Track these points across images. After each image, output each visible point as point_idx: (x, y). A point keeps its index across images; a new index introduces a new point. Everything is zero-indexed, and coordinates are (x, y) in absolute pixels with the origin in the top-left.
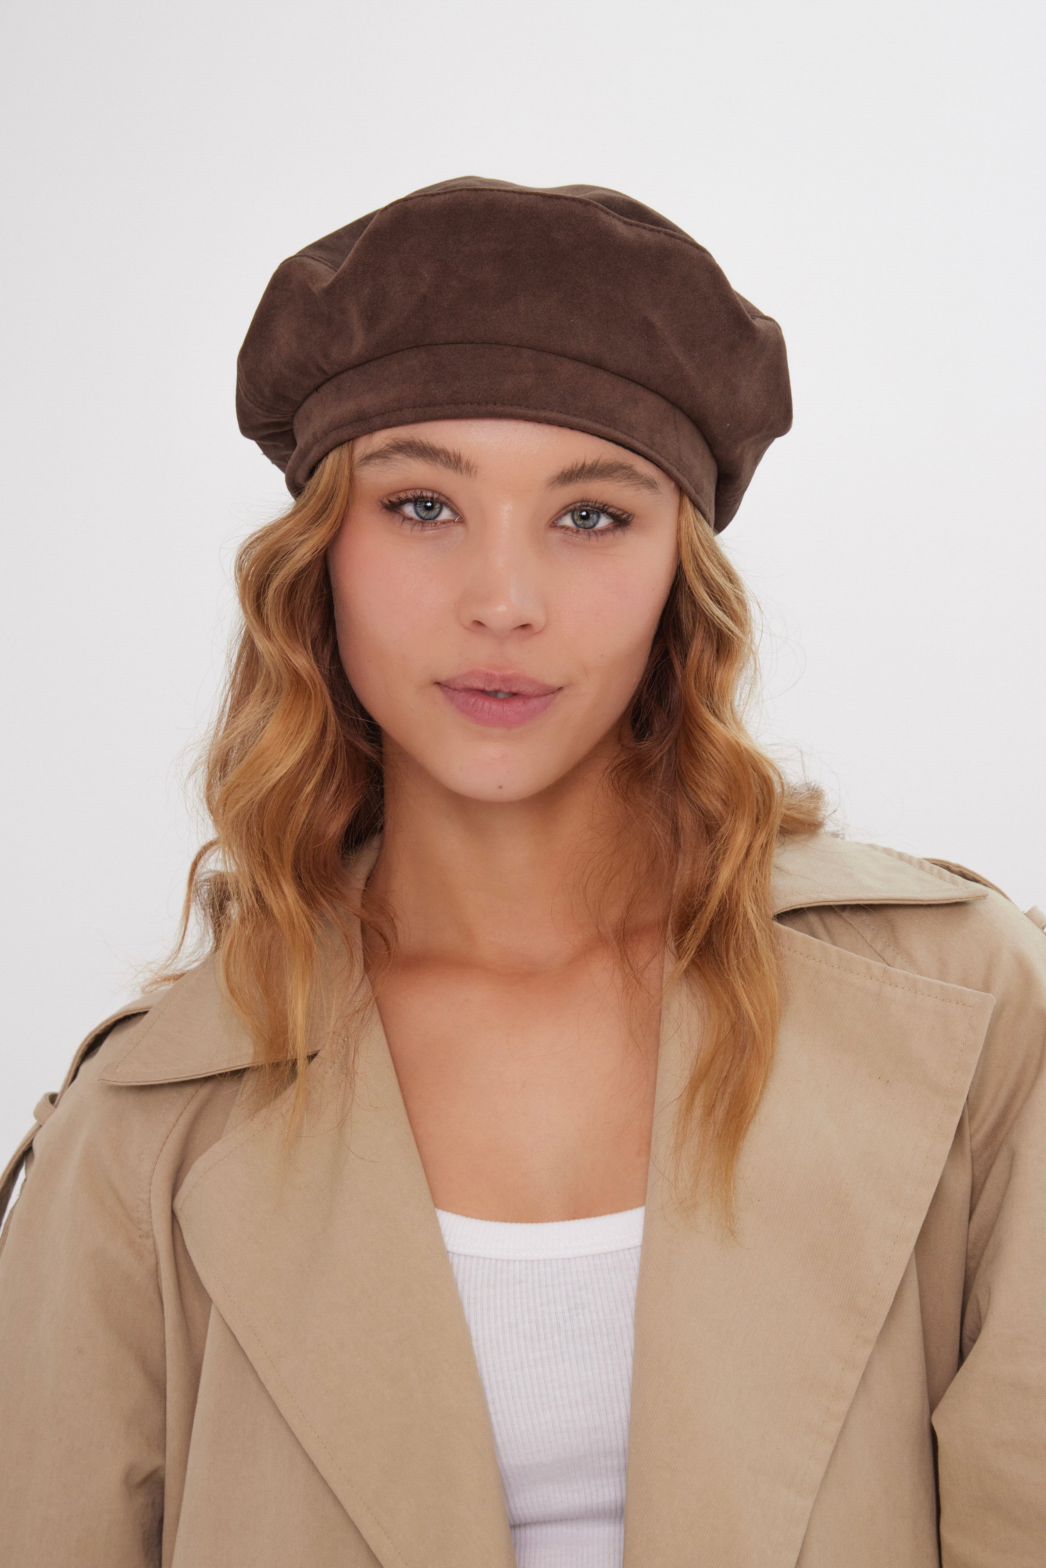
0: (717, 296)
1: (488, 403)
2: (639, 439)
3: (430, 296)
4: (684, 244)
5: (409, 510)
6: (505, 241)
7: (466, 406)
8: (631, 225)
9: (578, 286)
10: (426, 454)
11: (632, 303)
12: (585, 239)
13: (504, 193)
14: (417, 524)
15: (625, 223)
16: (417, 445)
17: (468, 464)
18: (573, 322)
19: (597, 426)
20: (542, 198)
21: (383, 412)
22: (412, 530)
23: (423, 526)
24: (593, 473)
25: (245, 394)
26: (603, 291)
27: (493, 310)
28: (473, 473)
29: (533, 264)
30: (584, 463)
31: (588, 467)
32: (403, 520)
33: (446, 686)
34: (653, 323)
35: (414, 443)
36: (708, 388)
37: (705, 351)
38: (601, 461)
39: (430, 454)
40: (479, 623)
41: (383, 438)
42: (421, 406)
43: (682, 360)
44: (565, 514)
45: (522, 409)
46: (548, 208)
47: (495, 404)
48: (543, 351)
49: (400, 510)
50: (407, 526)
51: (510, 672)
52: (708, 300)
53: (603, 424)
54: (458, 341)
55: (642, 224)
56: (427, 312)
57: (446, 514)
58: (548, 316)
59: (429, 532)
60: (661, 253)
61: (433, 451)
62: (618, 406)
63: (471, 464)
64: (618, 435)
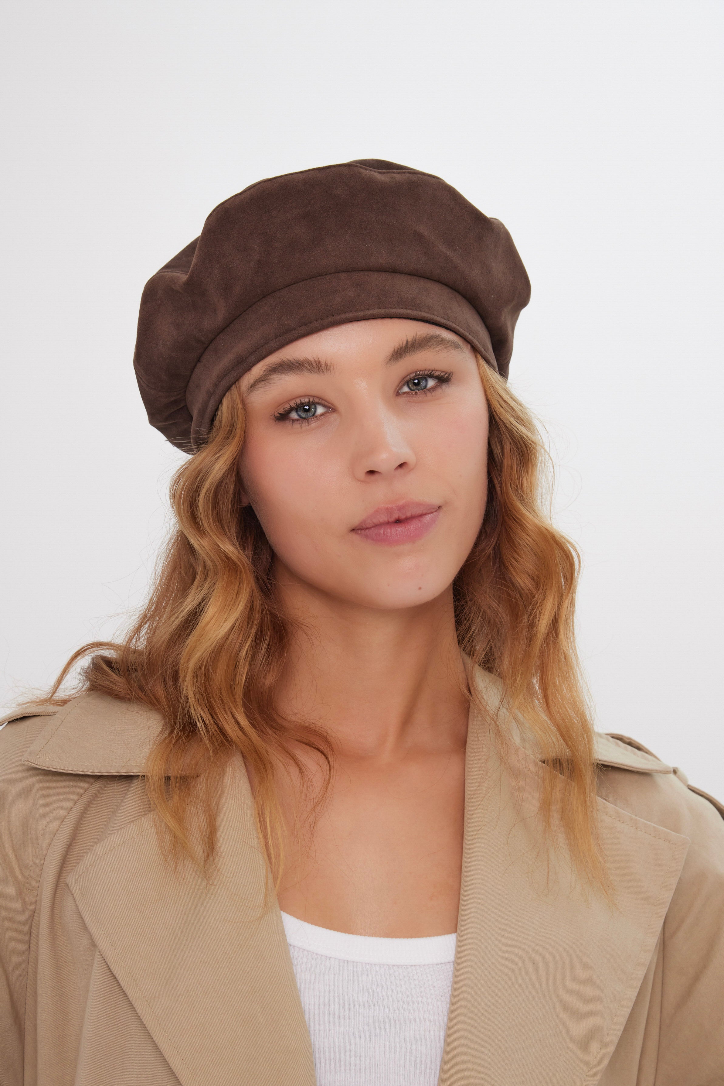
0: (458, 205)
1: (328, 317)
2: (438, 315)
3: (263, 259)
4: (424, 177)
5: (294, 415)
6: (302, 206)
7: (313, 324)
8: (384, 173)
9: (363, 222)
10: (294, 368)
11: (403, 223)
12: (357, 189)
13: (290, 176)
14: (304, 422)
15: (380, 173)
16: (287, 363)
17: (326, 365)
18: (368, 246)
19: (408, 312)
20: (317, 171)
21: (254, 350)
22: (301, 428)
23: (308, 422)
24: (415, 346)
25: (147, 385)
26: (381, 220)
27: (310, 254)
28: (332, 371)
29: (327, 215)
30: (407, 340)
31: (411, 342)
32: (293, 422)
33: (358, 529)
34: (422, 233)
35: (284, 362)
36: (473, 271)
37: (462, 245)
38: (417, 337)
39: (297, 366)
40: (372, 472)
41: (259, 367)
42: (281, 335)
43: (449, 254)
44: (404, 385)
45: (353, 313)
46: (324, 176)
47: (333, 316)
48: (354, 271)
49: (288, 417)
50: (297, 425)
51: (402, 502)
52: (453, 209)
53: (411, 309)
54: (293, 282)
55: (391, 171)
56: (264, 271)
57: (320, 410)
58: (350, 247)
59: (314, 424)
60: (411, 185)
61: (300, 364)
62: (417, 295)
63: (329, 364)
64: (424, 314)
